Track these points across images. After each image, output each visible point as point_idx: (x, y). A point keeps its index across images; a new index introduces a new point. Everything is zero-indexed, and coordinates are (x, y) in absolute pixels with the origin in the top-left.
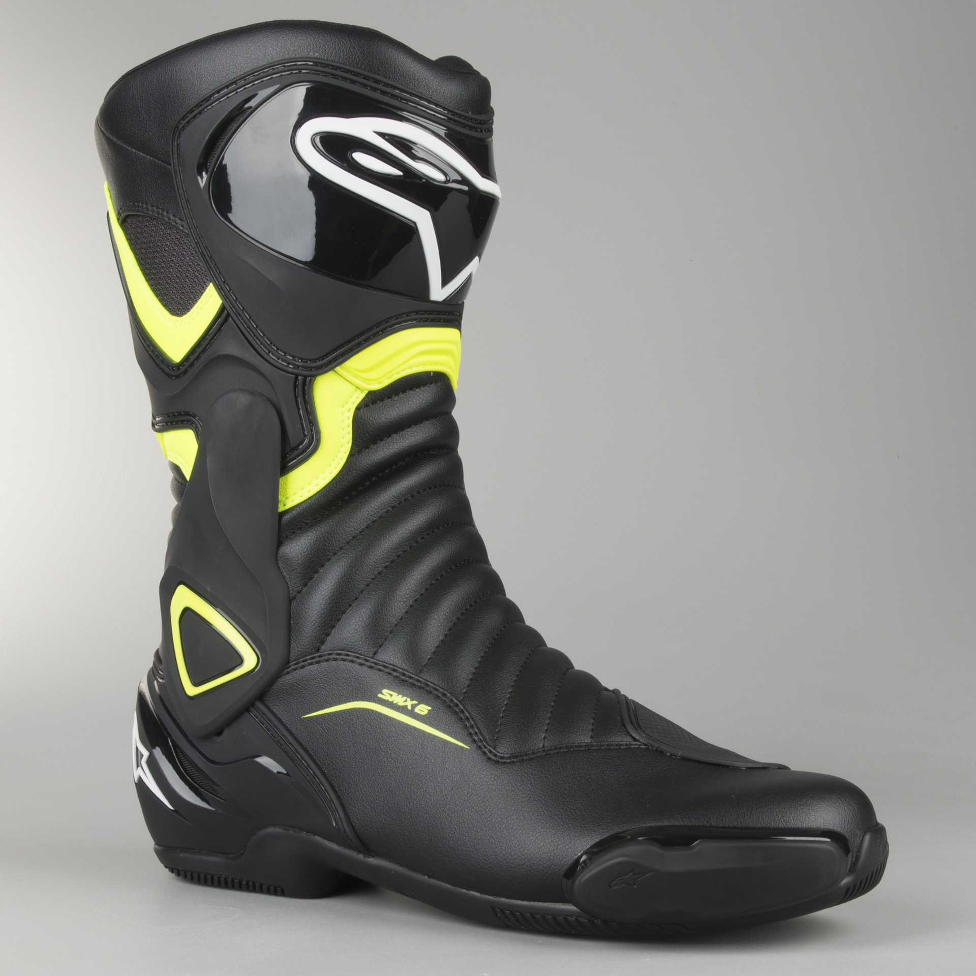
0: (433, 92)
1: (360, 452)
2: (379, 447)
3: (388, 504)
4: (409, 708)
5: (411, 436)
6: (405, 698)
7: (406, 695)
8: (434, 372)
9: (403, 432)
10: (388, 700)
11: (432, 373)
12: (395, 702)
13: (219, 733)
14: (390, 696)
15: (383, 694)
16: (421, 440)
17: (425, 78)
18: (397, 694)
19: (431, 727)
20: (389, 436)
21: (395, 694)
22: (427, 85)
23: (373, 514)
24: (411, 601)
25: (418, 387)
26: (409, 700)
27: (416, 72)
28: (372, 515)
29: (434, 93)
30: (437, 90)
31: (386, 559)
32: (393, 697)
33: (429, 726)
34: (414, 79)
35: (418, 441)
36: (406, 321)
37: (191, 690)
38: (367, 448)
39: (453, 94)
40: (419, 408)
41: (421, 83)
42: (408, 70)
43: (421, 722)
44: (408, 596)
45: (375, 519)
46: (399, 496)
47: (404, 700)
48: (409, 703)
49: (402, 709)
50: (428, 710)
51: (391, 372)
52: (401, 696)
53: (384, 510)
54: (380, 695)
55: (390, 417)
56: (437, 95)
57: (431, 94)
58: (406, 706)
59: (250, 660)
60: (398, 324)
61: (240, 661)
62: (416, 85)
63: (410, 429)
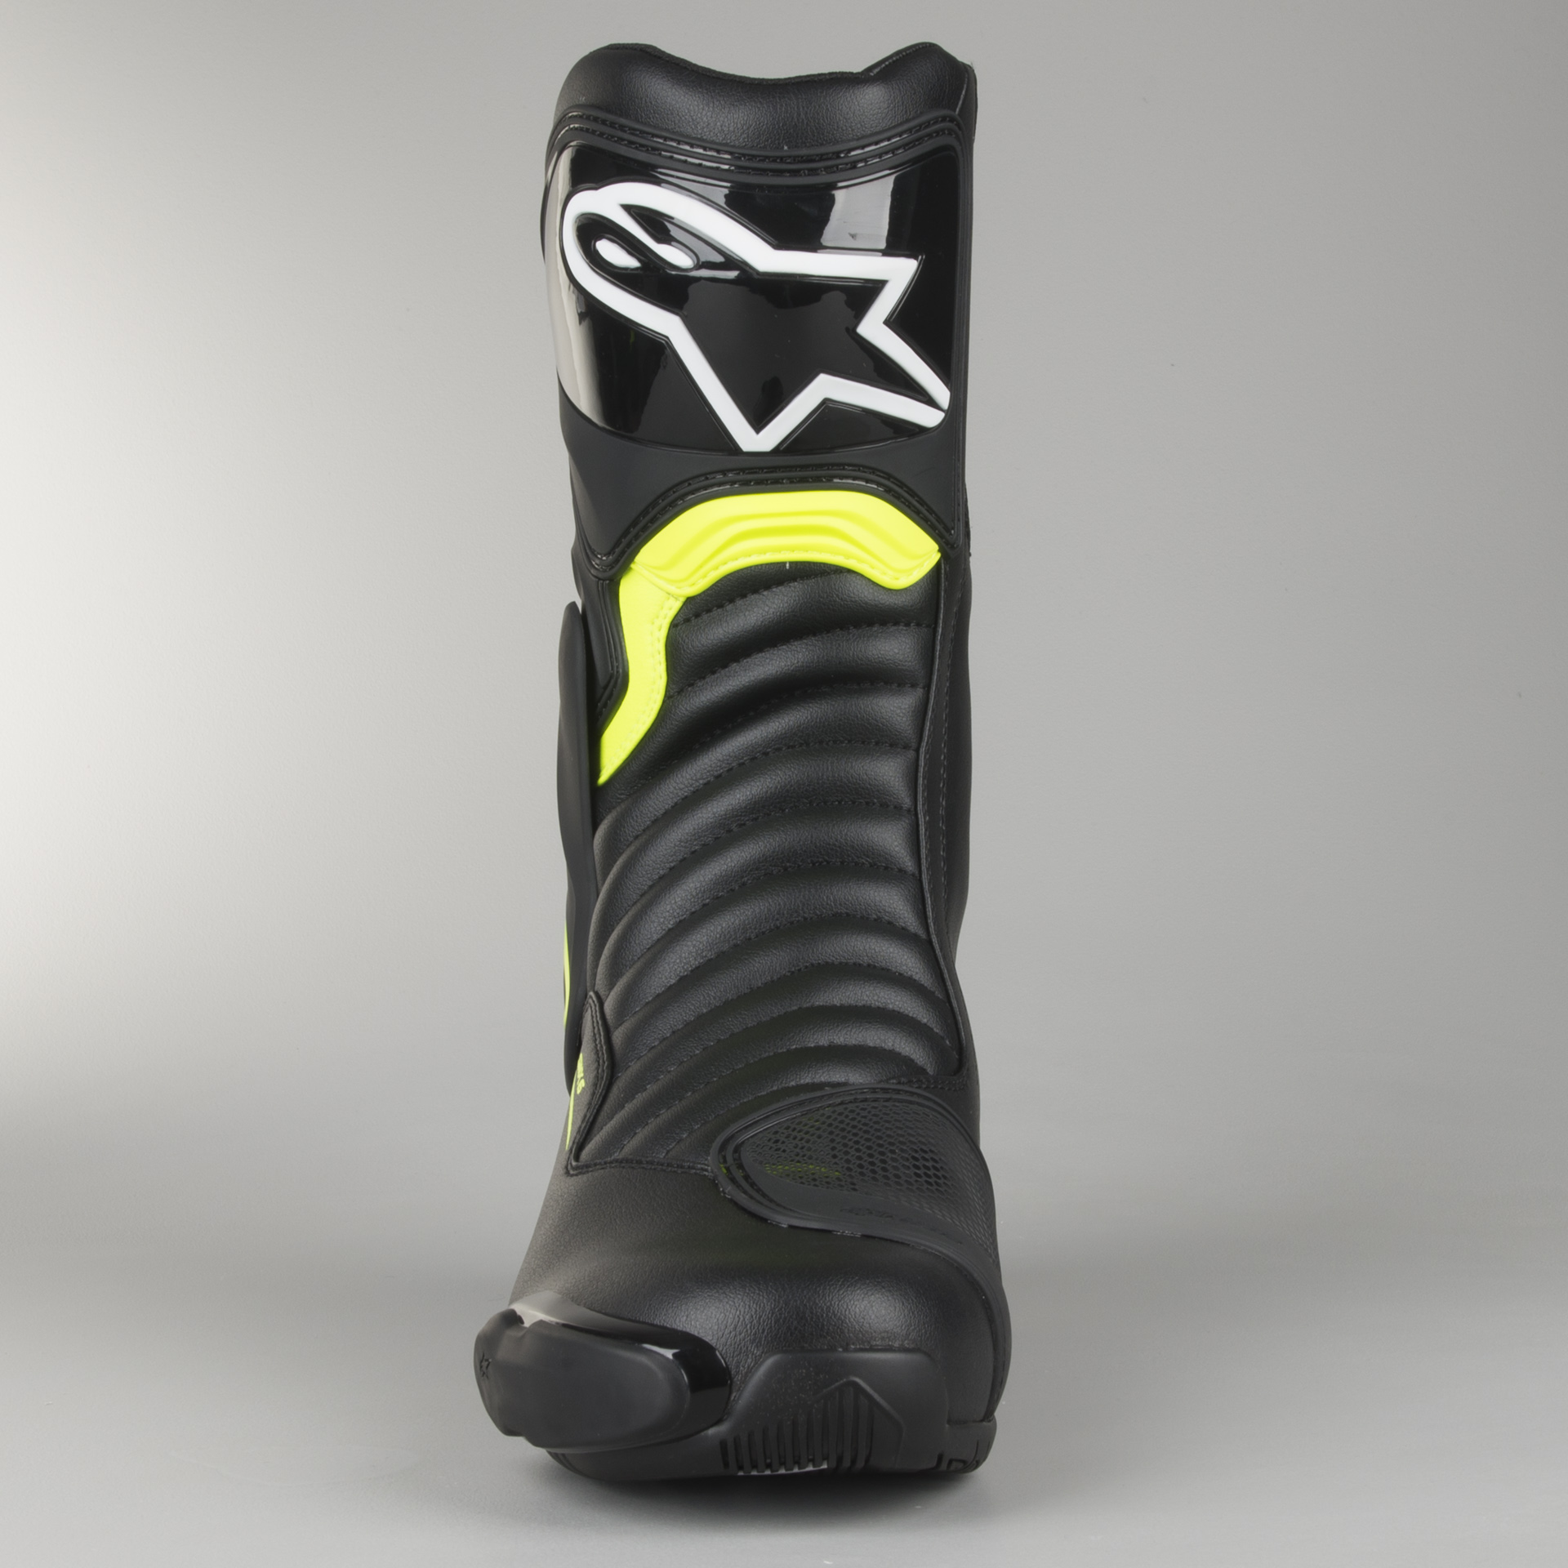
0: (704, 128)
1: (680, 692)
2: (707, 683)
3: (708, 771)
5: (759, 665)
8: (791, 563)
9: (748, 660)
11: (788, 565)
16: (774, 672)
17: (688, 109)
20: (725, 666)
22: (693, 119)
23: (683, 786)
24: (671, 923)
25: (768, 587)
27: (674, 103)
28: (681, 789)
29: (705, 130)
30: (709, 124)
31: (672, 856)
34: (672, 114)
35: (768, 673)
36: (705, 488)
38: (691, 685)
39: (739, 126)
40: (762, 622)
41: (683, 118)
42: (663, 101)
44: (667, 914)
45: (686, 794)
46: (728, 760)
50: (582, 1088)
51: (701, 567)
53: (701, 782)
55: (712, 638)
56: (710, 131)
57: (700, 131)
60: (692, 492)
62: (677, 122)
63: (760, 655)
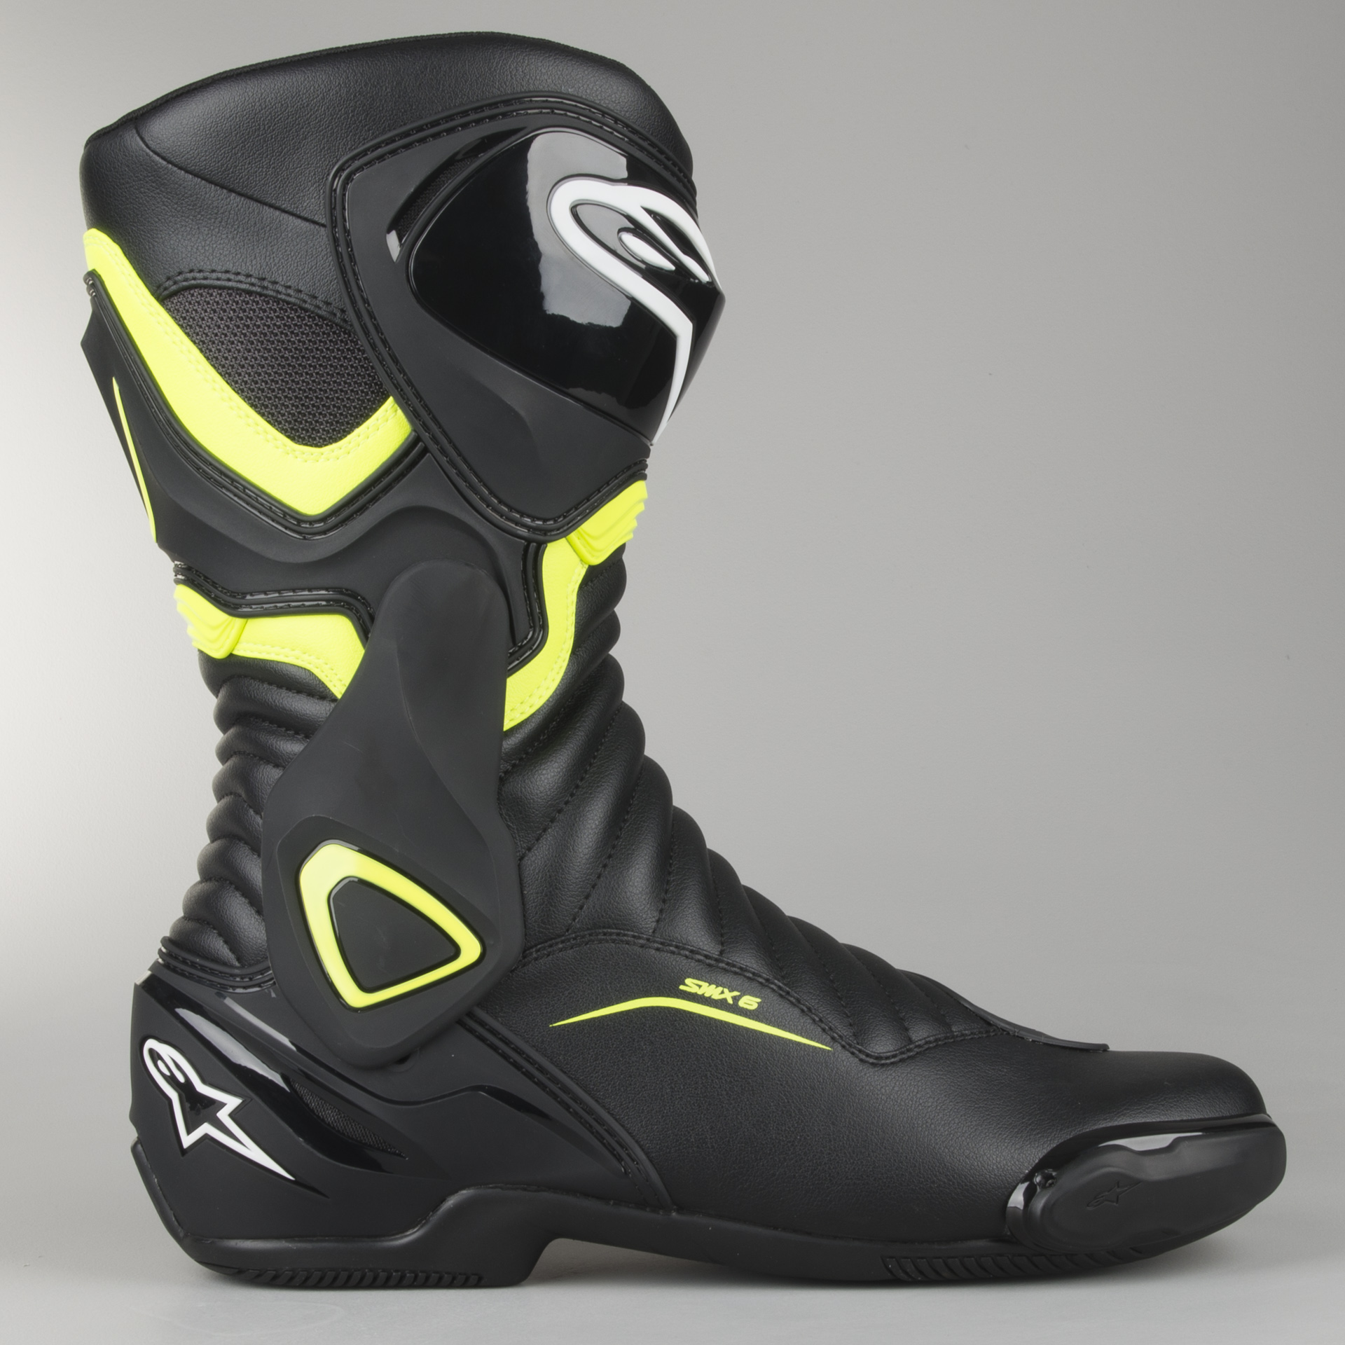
4: (730, 1001)
6: (720, 989)
7: (723, 985)
10: (696, 993)
12: (707, 995)
13: (403, 1060)
14: (698, 988)
15: (687, 985)
18: (707, 984)
19: (769, 1025)
21: (705, 985)
26: (726, 990)
32: (702, 988)
33: (766, 1024)
37: (355, 997)
43: (753, 1019)
47: (720, 992)
48: (728, 996)
49: (721, 1004)
50: (758, 1003)
52: (714, 986)
54: (682, 987)
58: (725, 1000)
59: (470, 949)
61: (455, 952)
